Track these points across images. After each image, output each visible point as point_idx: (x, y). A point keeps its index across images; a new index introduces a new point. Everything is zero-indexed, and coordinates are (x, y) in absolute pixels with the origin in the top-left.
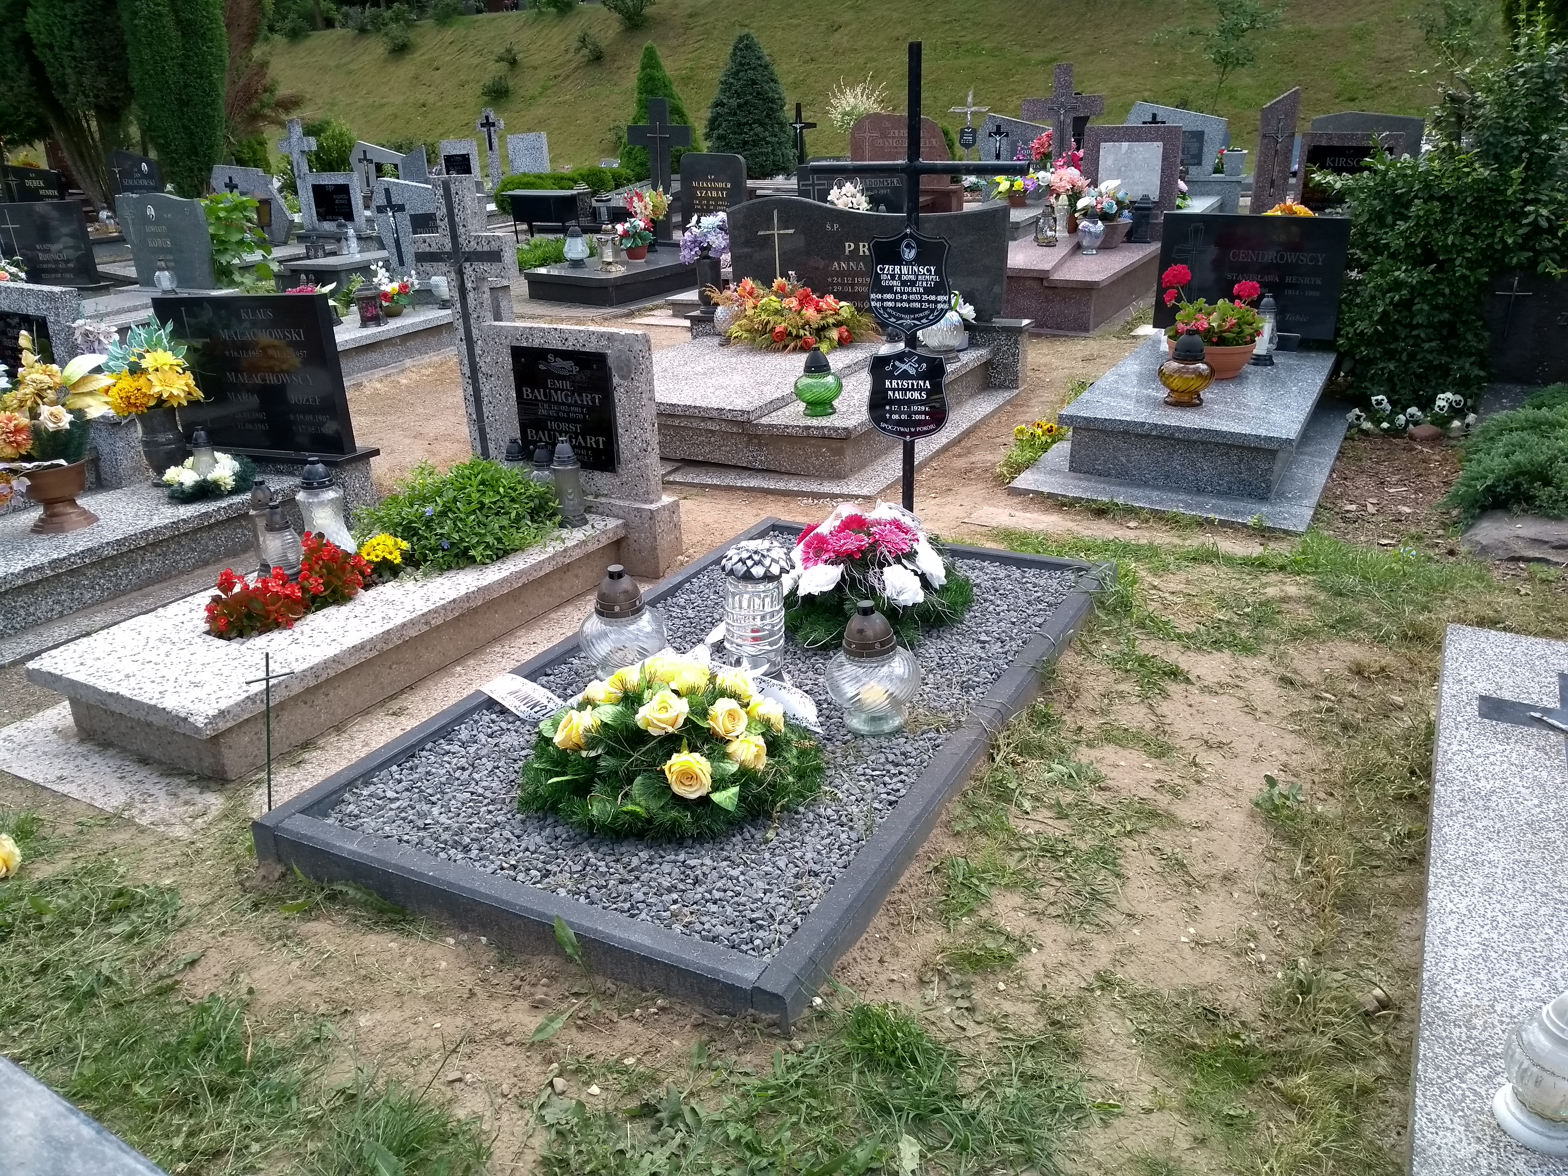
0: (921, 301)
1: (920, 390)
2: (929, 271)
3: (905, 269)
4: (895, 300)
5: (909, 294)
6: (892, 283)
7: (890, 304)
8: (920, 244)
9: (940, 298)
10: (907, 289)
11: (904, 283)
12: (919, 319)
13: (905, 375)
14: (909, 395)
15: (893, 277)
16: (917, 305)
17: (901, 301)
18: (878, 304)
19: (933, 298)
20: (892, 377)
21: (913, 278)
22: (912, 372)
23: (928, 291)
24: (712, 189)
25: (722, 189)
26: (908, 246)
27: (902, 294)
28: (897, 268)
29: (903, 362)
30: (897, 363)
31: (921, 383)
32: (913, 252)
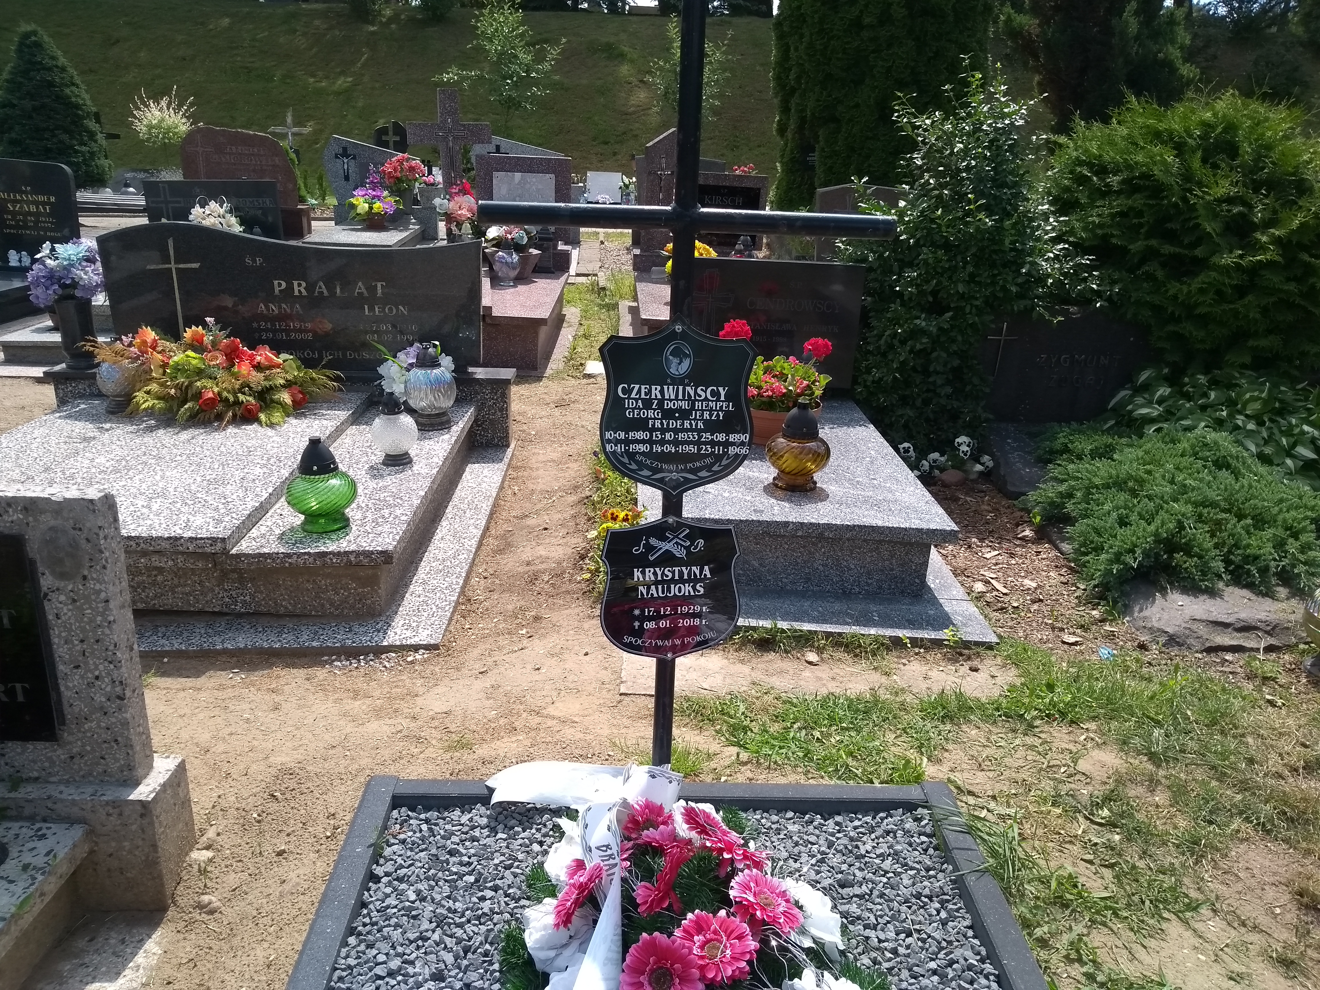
0: (698, 443)
1: (693, 580)
2: (715, 394)
3: (670, 392)
4: (651, 442)
5: (676, 431)
6: (644, 414)
7: (642, 448)
8: (699, 350)
9: (733, 438)
10: (673, 424)
11: (668, 414)
12: (694, 471)
13: (668, 559)
14: (674, 590)
15: (647, 404)
16: (693, 449)
17: (662, 442)
18: (619, 449)
19: (721, 437)
20: (643, 563)
21: (685, 405)
22: (680, 553)
23: (712, 426)
24: (28, 203)
25: (44, 204)
26: (678, 353)
27: (663, 431)
28: (656, 391)
29: (663, 539)
30: (653, 541)
31: (696, 569)
32: (686, 365)
